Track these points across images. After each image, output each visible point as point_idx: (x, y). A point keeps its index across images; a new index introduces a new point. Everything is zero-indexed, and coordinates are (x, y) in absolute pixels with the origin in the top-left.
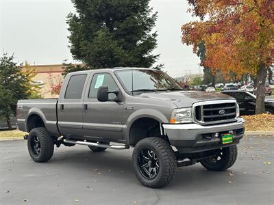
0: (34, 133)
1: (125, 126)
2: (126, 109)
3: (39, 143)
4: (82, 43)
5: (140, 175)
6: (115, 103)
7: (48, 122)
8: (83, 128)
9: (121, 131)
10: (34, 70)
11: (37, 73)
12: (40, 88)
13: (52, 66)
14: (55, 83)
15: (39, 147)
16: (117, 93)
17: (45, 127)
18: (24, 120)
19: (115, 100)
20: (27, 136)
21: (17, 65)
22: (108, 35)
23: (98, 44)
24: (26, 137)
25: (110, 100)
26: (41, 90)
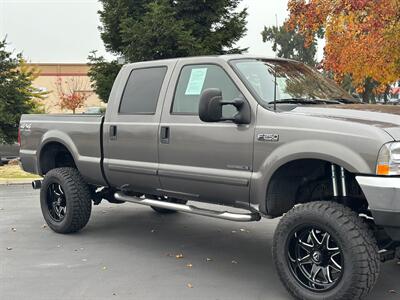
0: (53, 177)
1: (255, 175)
2: (261, 139)
3: (63, 197)
4: (124, 22)
5: (292, 280)
6: (235, 126)
7: (82, 158)
8: (157, 174)
9: (248, 184)
10: (33, 70)
11: (38, 75)
12: (43, 99)
13: (61, 65)
14: (66, 91)
15: (63, 204)
16: (239, 106)
17: (76, 167)
18: (35, 152)
19: (234, 121)
20: (38, 182)
21: (11, 56)
22: (167, 11)
23: (151, 24)
24: (37, 185)
25: (224, 120)
26: (43, 102)
